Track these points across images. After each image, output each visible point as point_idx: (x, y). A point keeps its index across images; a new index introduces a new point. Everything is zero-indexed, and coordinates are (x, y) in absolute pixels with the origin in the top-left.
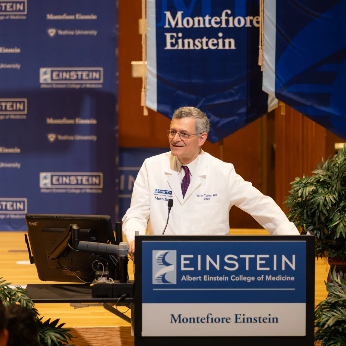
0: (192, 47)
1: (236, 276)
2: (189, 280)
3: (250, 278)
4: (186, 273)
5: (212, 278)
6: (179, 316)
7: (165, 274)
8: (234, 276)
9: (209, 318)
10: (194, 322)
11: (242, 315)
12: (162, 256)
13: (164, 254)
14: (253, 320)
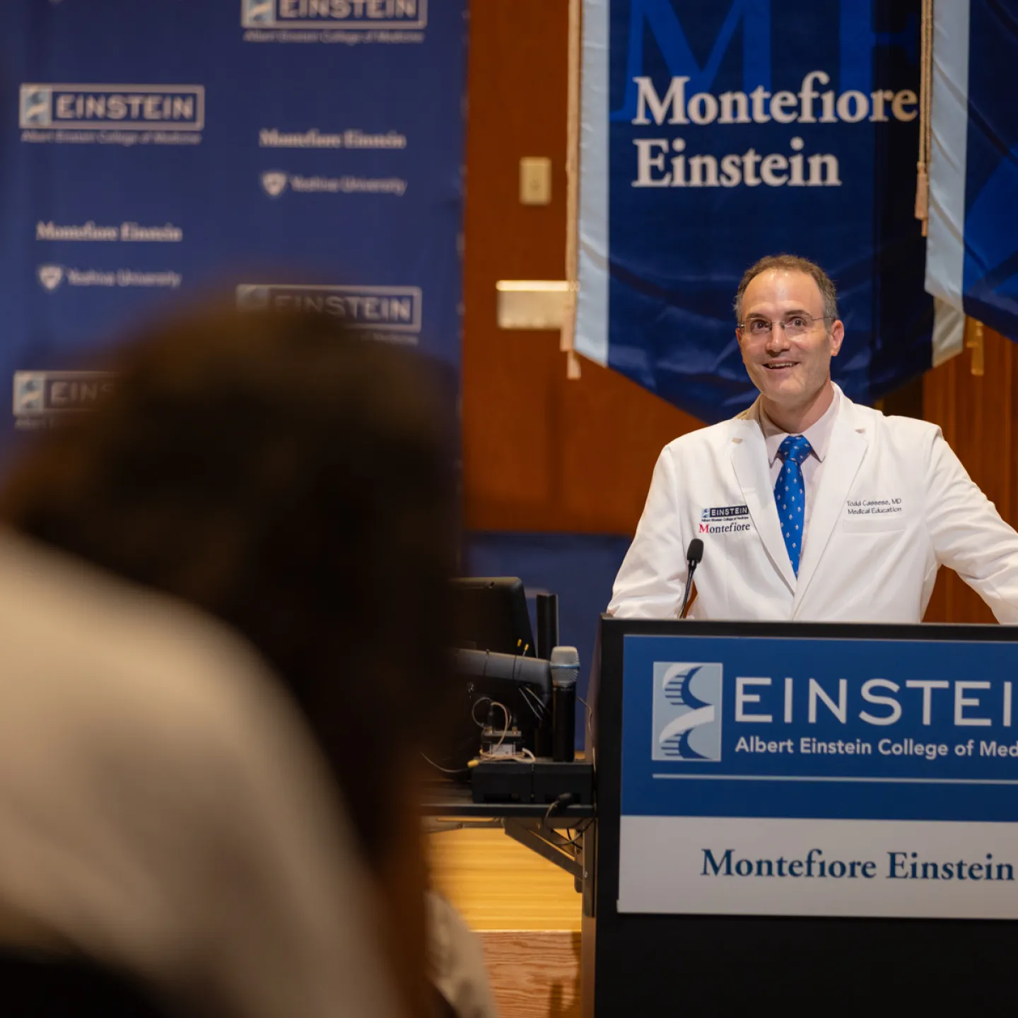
0: (712, 181)
1: (893, 743)
2: (758, 749)
3: (934, 747)
4: (750, 730)
5: (824, 745)
6: (728, 854)
7: (688, 732)
8: (888, 741)
9: (814, 862)
10: (770, 873)
11: (909, 855)
12: (682, 680)
13: (686, 674)
14: (941, 871)
